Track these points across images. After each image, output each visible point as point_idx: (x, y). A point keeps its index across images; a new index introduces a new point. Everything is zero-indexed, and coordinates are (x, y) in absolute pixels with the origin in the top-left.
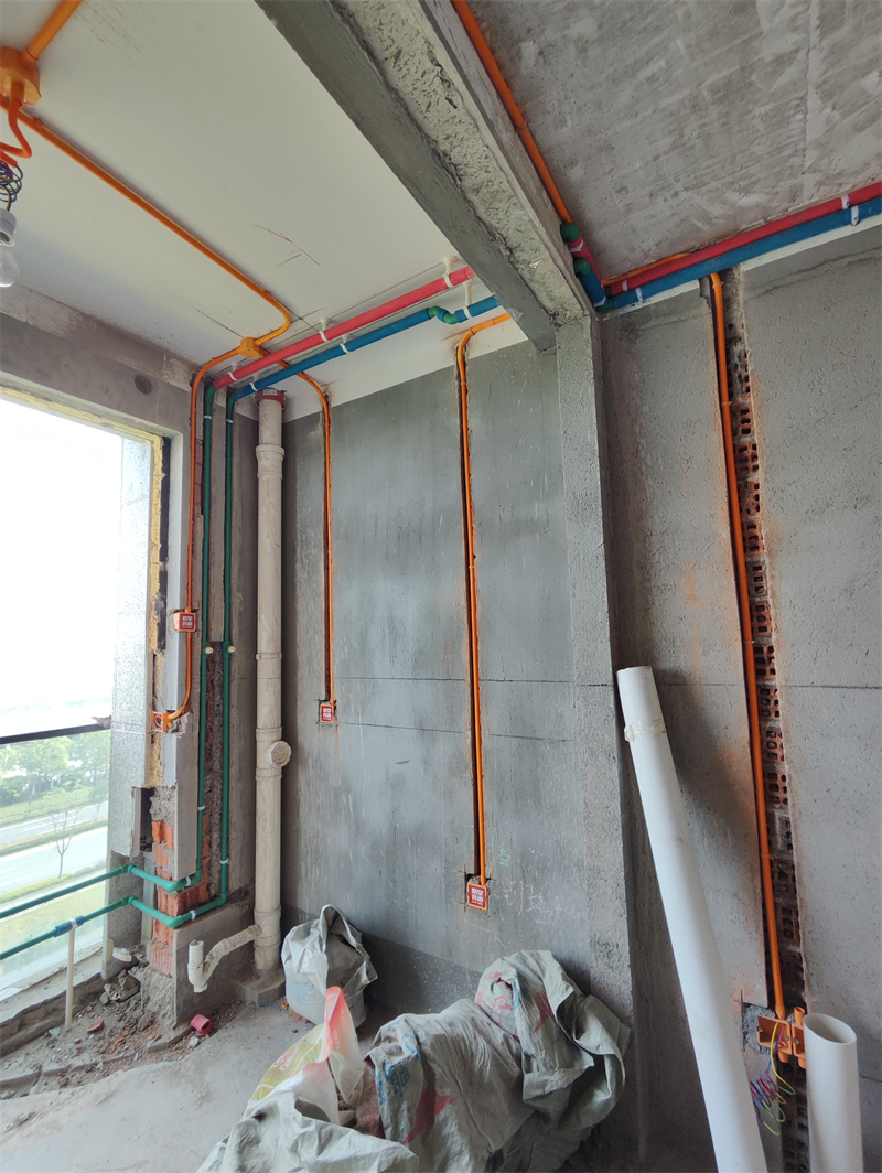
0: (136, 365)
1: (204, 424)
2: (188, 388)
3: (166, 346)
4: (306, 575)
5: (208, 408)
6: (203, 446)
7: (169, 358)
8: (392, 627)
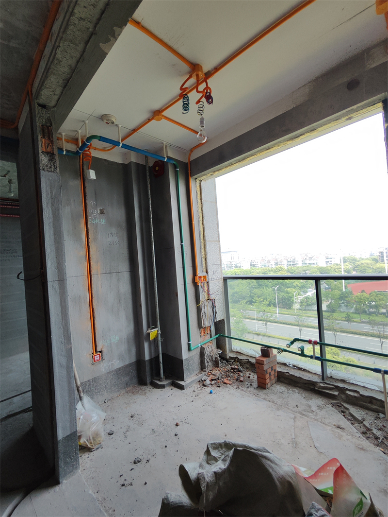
7: (368, 52)
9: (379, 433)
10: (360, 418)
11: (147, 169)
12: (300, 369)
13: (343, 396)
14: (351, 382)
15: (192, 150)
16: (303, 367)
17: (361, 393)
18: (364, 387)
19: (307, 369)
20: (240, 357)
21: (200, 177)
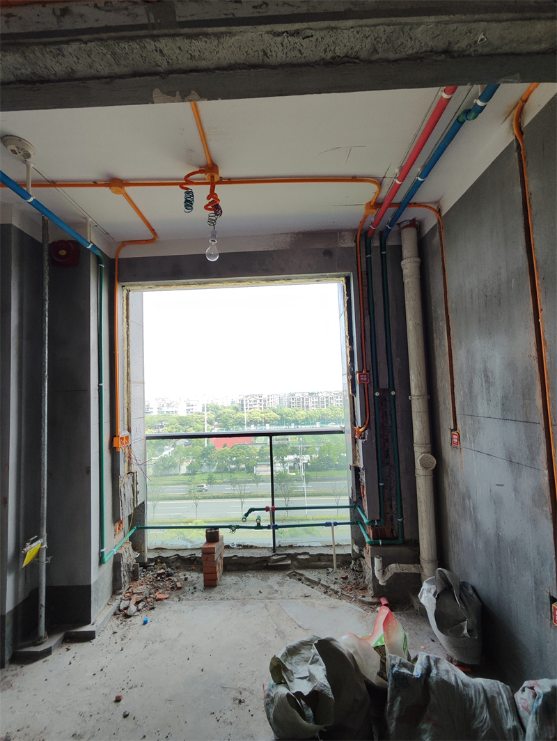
0: (321, 245)
1: (367, 262)
2: (353, 245)
3: (336, 228)
4: (438, 342)
5: (368, 250)
6: (367, 274)
7: (340, 233)
8: (486, 376)
9: (335, 587)
10: (317, 580)
11: (46, 247)
12: (246, 547)
13: (295, 563)
14: (298, 545)
15: (124, 243)
16: (250, 544)
17: (311, 553)
18: (310, 547)
19: (254, 545)
20: (164, 555)
21: (131, 285)
